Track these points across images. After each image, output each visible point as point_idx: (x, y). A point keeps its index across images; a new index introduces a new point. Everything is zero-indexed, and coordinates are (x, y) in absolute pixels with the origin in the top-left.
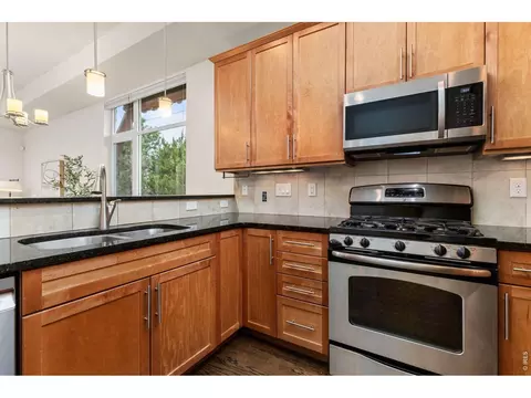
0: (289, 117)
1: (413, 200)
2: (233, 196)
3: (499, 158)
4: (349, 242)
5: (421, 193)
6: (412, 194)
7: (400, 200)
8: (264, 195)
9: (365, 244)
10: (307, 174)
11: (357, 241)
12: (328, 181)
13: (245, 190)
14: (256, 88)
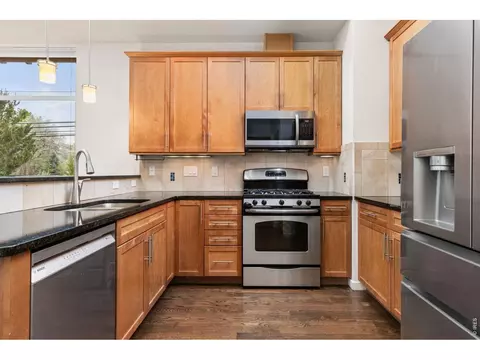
0: (203, 117)
1: (278, 178)
2: (139, 177)
3: (319, 156)
4: (255, 203)
5: (284, 174)
6: (277, 174)
7: (273, 178)
8: (173, 175)
9: (264, 203)
10: (212, 159)
11: (259, 202)
12: (227, 165)
13: (152, 171)
14: (175, 90)
